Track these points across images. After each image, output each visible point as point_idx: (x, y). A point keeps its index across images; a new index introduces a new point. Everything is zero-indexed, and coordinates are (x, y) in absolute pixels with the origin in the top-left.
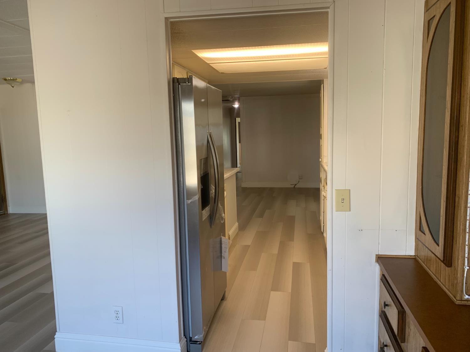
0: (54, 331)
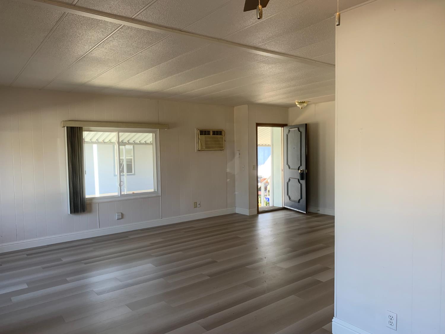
0: (332, 316)
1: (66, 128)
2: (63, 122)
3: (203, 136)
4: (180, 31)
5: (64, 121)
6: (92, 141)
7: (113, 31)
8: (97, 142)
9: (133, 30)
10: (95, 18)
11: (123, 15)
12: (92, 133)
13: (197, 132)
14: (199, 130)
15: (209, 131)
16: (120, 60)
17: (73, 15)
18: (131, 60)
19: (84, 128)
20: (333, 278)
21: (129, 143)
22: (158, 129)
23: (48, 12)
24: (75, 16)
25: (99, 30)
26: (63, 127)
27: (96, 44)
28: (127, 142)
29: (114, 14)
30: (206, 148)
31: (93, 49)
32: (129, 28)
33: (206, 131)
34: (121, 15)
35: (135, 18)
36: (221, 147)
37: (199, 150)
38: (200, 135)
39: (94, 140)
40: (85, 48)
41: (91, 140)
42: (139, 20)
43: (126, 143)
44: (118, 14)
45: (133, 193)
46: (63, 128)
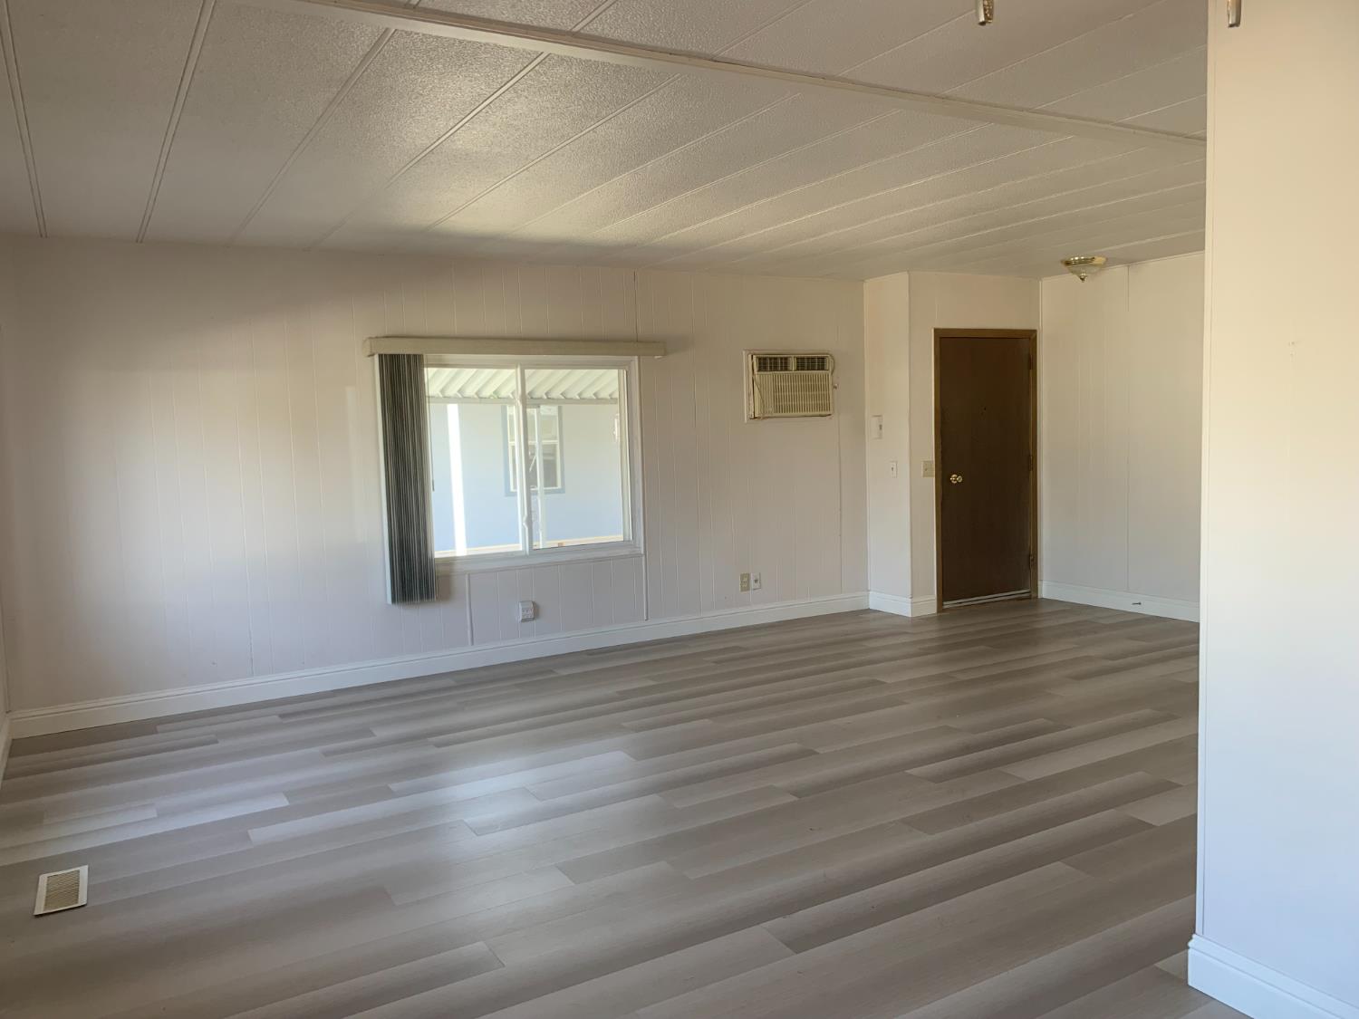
1: (376, 358)
2: (368, 342)
3: (769, 375)
4: (711, 60)
5: (370, 338)
6: (446, 394)
7: (516, 72)
8: (460, 396)
9: (574, 67)
10: (469, 39)
11: (547, 26)
12: (447, 372)
13: (748, 363)
14: (754, 356)
15: (786, 359)
16: (531, 157)
17: (408, 34)
18: (563, 155)
19: (428, 357)
20: (1193, 813)
21: (550, 400)
22: (636, 357)
23: (343, 31)
24: (416, 36)
25: (478, 72)
26: (369, 356)
27: (468, 112)
28: (545, 397)
29: (524, 23)
30: (778, 409)
31: (457, 127)
32: (562, 59)
33: (776, 359)
34: (542, 24)
35: (582, 31)
36: (823, 408)
37: (755, 418)
38: (759, 370)
39: (452, 391)
40: (437, 124)
41: (442, 391)
42: (593, 36)
43: (541, 398)
44: (535, 24)
45: (560, 546)
46: (369, 358)
